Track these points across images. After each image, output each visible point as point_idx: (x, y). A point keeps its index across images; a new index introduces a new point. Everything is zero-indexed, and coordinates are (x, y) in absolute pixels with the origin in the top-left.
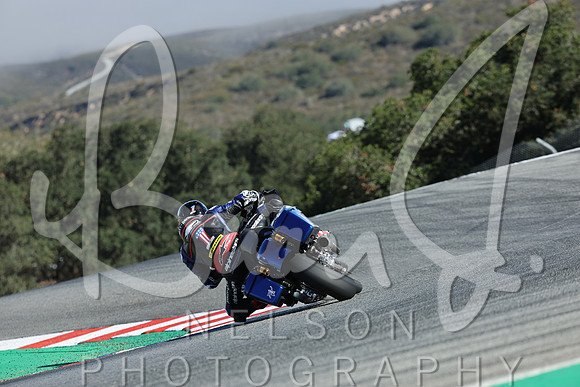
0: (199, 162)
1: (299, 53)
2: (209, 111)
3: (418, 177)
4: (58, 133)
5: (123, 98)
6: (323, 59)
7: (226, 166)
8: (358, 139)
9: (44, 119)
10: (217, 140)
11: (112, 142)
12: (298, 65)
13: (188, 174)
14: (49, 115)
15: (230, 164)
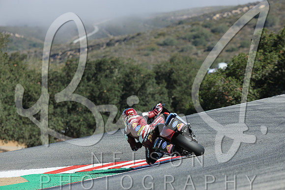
0: (141, 81)
1: (194, 27)
2: (147, 55)
3: (254, 94)
4: (69, 63)
5: (102, 46)
6: (207, 31)
7: (155, 84)
8: (224, 73)
9: (61, 55)
10: (150, 70)
11: (96, 68)
12: (194, 33)
13: (135, 88)
14: (64, 53)
15: (157, 83)
